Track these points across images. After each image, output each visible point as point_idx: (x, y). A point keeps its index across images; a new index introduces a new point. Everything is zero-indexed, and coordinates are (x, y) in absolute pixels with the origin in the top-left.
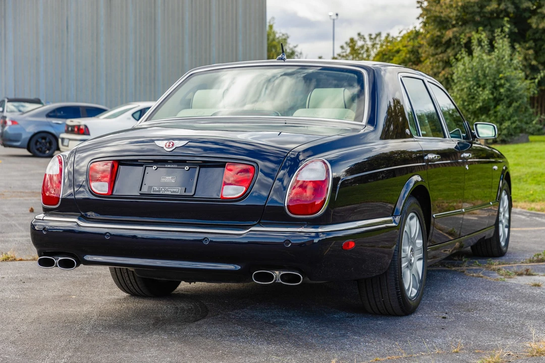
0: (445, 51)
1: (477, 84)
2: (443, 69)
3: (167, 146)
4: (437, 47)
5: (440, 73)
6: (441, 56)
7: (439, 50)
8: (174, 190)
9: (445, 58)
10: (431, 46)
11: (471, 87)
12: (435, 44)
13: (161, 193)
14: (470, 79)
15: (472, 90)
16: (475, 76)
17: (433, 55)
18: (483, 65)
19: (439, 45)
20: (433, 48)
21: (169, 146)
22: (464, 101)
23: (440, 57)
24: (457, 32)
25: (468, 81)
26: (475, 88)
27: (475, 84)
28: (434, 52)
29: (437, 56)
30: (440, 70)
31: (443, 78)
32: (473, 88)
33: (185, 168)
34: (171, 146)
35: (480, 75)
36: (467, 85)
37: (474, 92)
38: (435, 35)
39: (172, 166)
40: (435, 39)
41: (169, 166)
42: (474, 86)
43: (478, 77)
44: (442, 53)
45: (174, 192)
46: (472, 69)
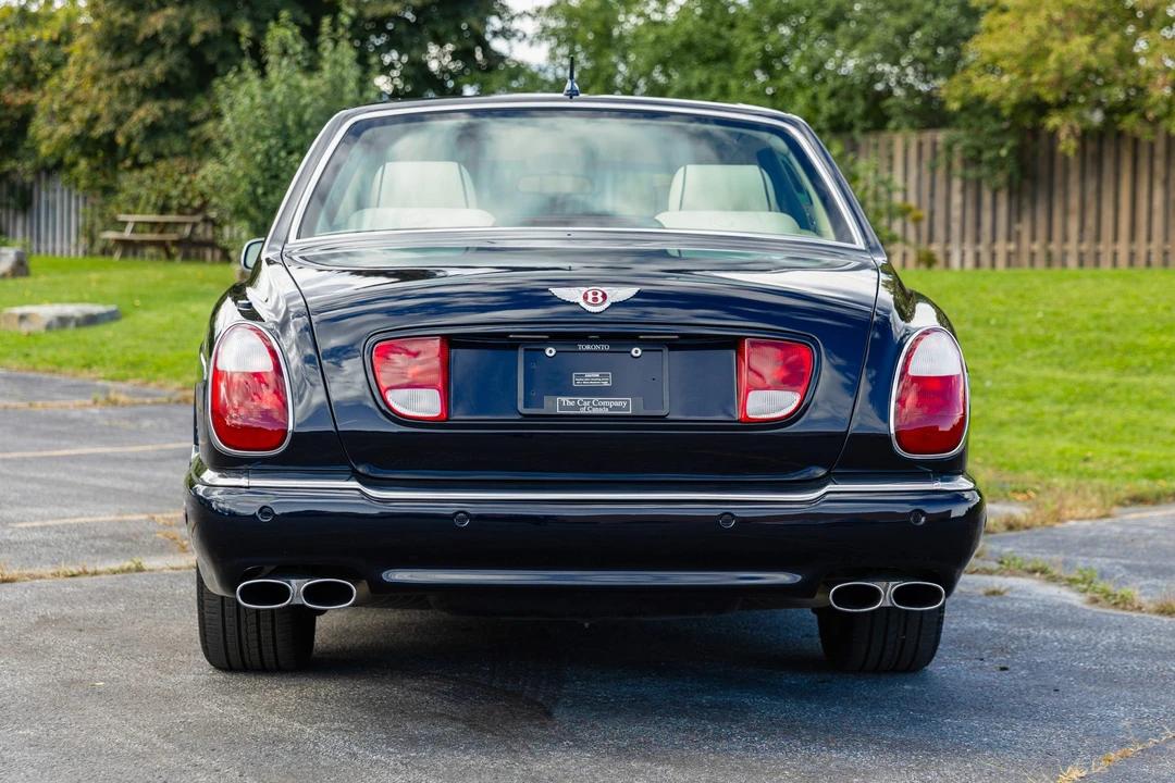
0: (141, 62)
1: (285, 145)
2: (139, 105)
3: (590, 300)
4: (118, 52)
5: (129, 115)
6: (133, 72)
7: (127, 60)
8: (617, 404)
9: (142, 80)
10: (106, 49)
11: (272, 153)
12: (113, 46)
13: (583, 411)
14: (268, 132)
15: (275, 160)
16: (279, 126)
17: (113, 71)
18: (298, 100)
19: (126, 47)
20: (108, 54)
21: (595, 299)
22: (255, 184)
23: (130, 77)
24: (175, 18)
25: (264, 138)
26: (283, 154)
27: (280, 144)
28: (113, 64)
29: (122, 74)
30: (131, 107)
31: (140, 126)
32: (277, 154)
33: (633, 353)
34: (600, 300)
35: (290, 123)
36: (262, 146)
37: (278, 164)
38: (117, 24)
39: (597, 347)
40: (117, 33)
41: (588, 347)
42: (280, 149)
43: (285, 127)
44: (133, 66)
45: (615, 408)
46: (269, 108)
